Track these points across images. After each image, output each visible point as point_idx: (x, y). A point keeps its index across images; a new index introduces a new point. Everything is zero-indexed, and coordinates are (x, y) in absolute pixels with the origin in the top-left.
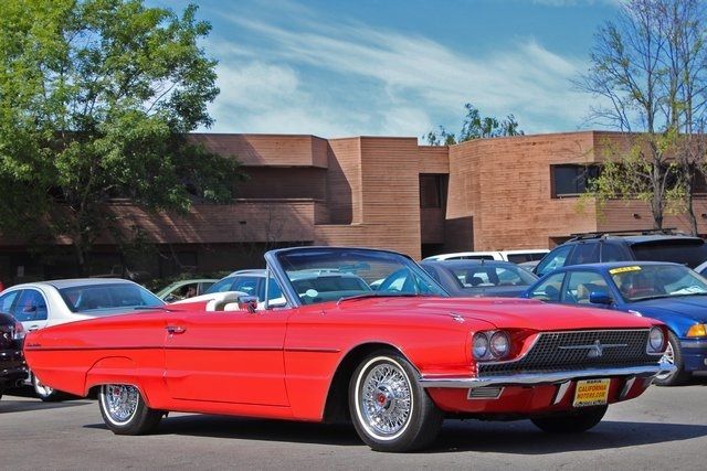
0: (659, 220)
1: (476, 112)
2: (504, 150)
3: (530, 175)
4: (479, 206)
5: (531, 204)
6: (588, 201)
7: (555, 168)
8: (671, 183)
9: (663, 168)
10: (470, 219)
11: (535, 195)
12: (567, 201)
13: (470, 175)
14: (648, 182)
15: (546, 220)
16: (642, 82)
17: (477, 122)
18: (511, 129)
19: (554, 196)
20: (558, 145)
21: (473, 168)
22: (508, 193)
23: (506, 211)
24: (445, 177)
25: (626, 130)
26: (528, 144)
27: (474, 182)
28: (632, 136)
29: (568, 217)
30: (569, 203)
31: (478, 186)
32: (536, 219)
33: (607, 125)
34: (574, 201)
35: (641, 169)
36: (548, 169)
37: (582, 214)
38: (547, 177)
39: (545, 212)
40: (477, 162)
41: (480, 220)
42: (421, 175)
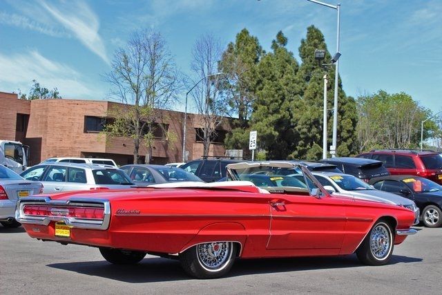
0: (137, 148)
1: (38, 84)
2: (61, 105)
3: (74, 120)
4: (46, 133)
5: (73, 134)
6: (103, 136)
7: (87, 118)
8: (146, 131)
9: (141, 123)
10: (41, 139)
11: (76, 130)
12: (91, 134)
13: (42, 116)
14: (134, 129)
15: (80, 143)
16: (134, 80)
17: (38, 90)
18: (55, 95)
19: (85, 131)
20: (90, 106)
21: (44, 113)
22: (62, 128)
23: (60, 137)
24: (28, 116)
25: (125, 103)
26: (75, 104)
27: (44, 120)
28: (128, 106)
29: (91, 142)
30: (93, 136)
31: (46, 122)
32: (75, 142)
33: (116, 99)
34: (96, 135)
35: (132, 123)
36: (84, 118)
37: (99, 142)
38: (83, 122)
39: (80, 139)
40: (47, 110)
41: (46, 140)
42: (18, 114)
